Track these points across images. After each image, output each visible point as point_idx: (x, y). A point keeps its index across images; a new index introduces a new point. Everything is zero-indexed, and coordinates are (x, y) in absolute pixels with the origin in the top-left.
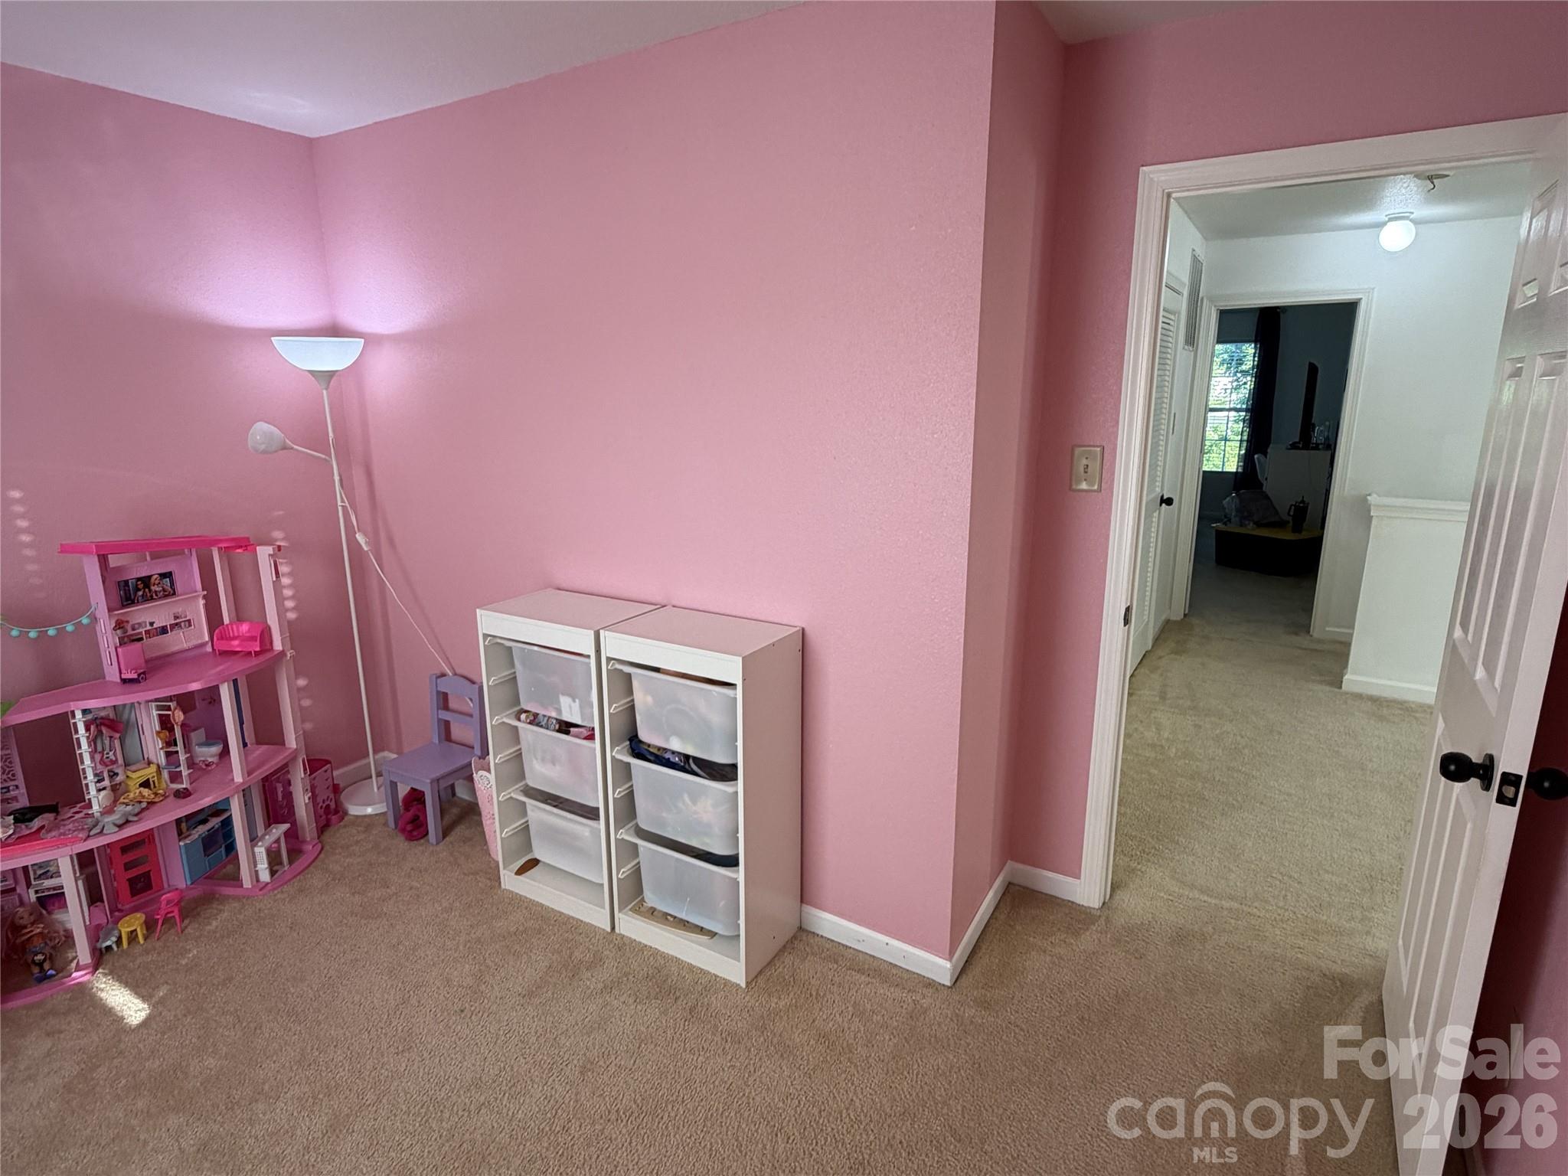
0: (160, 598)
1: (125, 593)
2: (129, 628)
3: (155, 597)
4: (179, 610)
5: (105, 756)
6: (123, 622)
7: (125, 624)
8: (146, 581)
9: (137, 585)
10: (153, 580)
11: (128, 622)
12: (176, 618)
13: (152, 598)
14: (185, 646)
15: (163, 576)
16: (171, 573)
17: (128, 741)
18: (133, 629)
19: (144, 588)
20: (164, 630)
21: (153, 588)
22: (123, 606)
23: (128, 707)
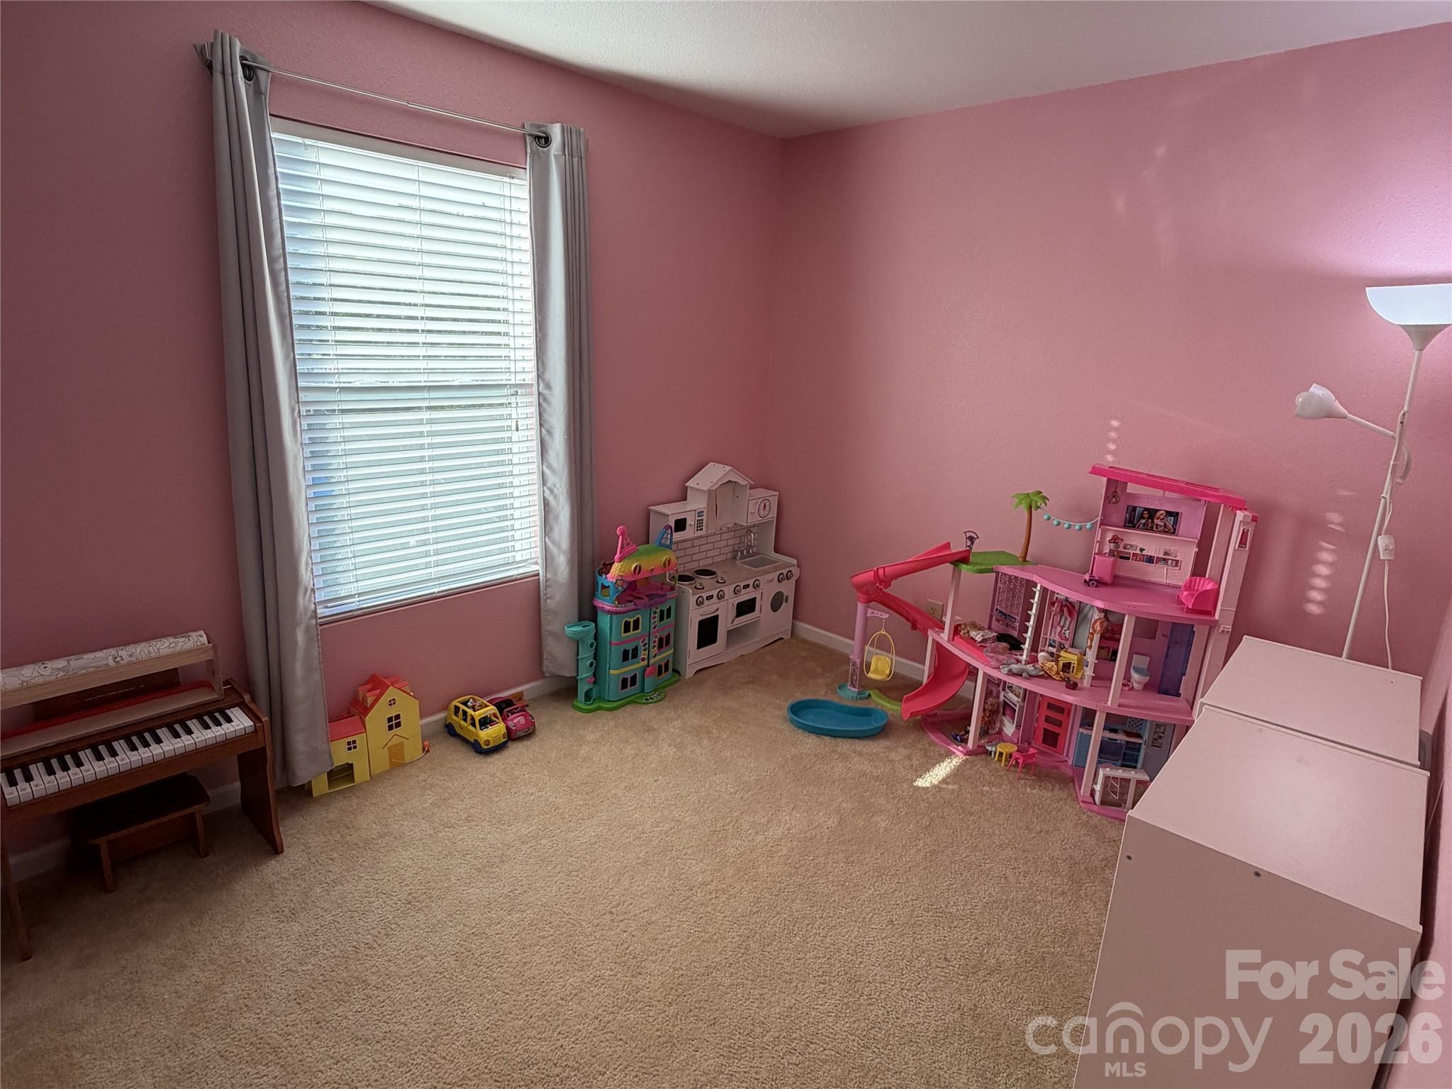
0: (1159, 532)
1: (1130, 517)
2: (1122, 546)
3: (1154, 529)
4: (1172, 548)
5: (1063, 631)
6: (1118, 538)
7: (1120, 541)
8: (1152, 513)
9: (1143, 513)
10: (1158, 514)
11: (1122, 540)
12: (1166, 553)
13: (1151, 529)
14: (1164, 581)
15: (1169, 514)
16: (1178, 514)
17: (1081, 630)
18: (1125, 548)
19: (1148, 518)
20: (1150, 560)
21: (1156, 521)
22: (1125, 527)
23: (1089, 606)
